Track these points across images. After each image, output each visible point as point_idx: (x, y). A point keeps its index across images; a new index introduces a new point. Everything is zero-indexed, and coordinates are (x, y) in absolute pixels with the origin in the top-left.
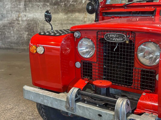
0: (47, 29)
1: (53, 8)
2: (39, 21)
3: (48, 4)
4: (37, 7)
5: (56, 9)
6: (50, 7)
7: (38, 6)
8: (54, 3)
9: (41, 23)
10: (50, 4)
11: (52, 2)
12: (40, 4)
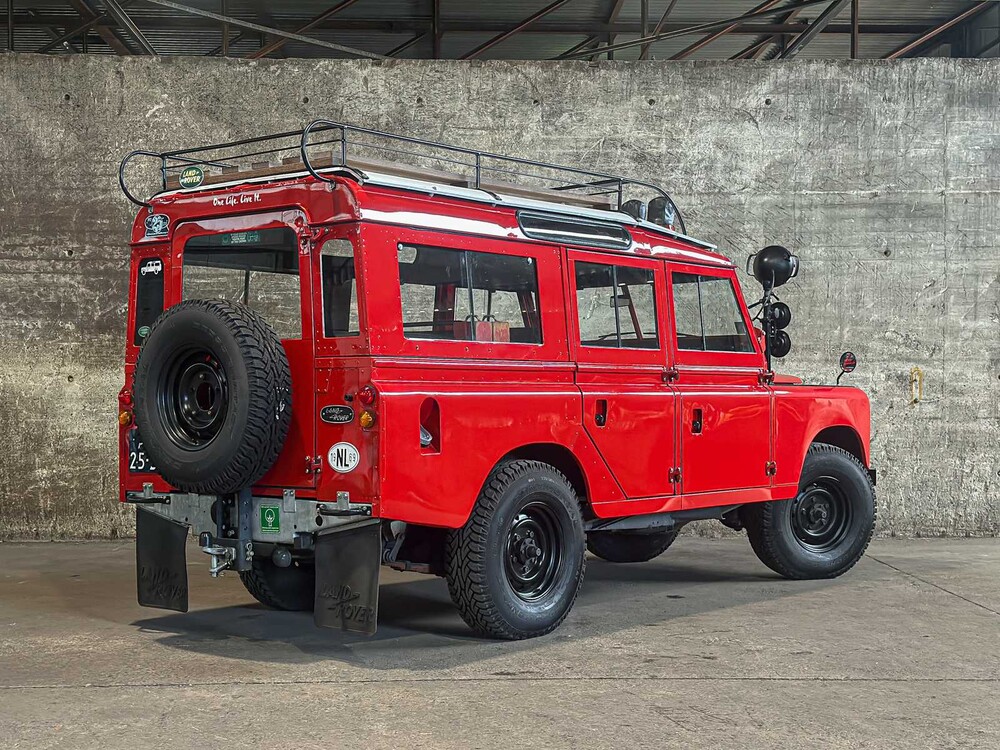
0: (59, 439)
1: (92, 345)
2: (22, 400)
3: (70, 326)
4: (13, 340)
5: (108, 347)
6: (77, 339)
7: (21, 336)
8: (98, 322)
9: (29, 410)
10: (81, 328)
11: (91, 318)
12: (30, 327)
